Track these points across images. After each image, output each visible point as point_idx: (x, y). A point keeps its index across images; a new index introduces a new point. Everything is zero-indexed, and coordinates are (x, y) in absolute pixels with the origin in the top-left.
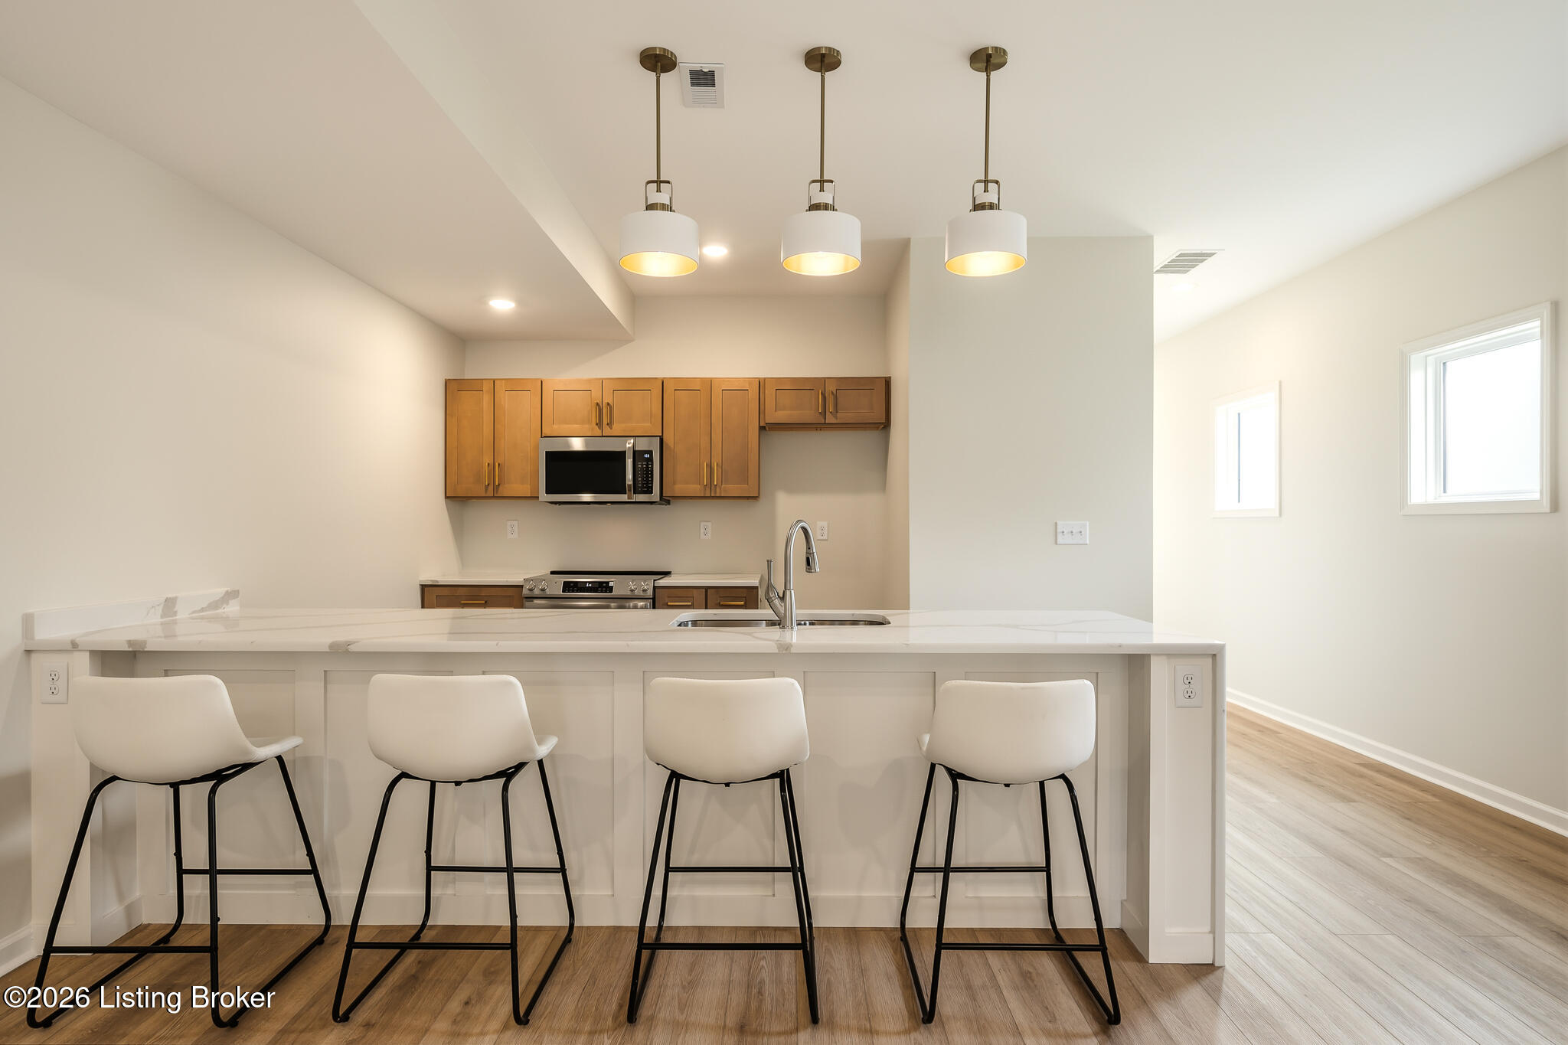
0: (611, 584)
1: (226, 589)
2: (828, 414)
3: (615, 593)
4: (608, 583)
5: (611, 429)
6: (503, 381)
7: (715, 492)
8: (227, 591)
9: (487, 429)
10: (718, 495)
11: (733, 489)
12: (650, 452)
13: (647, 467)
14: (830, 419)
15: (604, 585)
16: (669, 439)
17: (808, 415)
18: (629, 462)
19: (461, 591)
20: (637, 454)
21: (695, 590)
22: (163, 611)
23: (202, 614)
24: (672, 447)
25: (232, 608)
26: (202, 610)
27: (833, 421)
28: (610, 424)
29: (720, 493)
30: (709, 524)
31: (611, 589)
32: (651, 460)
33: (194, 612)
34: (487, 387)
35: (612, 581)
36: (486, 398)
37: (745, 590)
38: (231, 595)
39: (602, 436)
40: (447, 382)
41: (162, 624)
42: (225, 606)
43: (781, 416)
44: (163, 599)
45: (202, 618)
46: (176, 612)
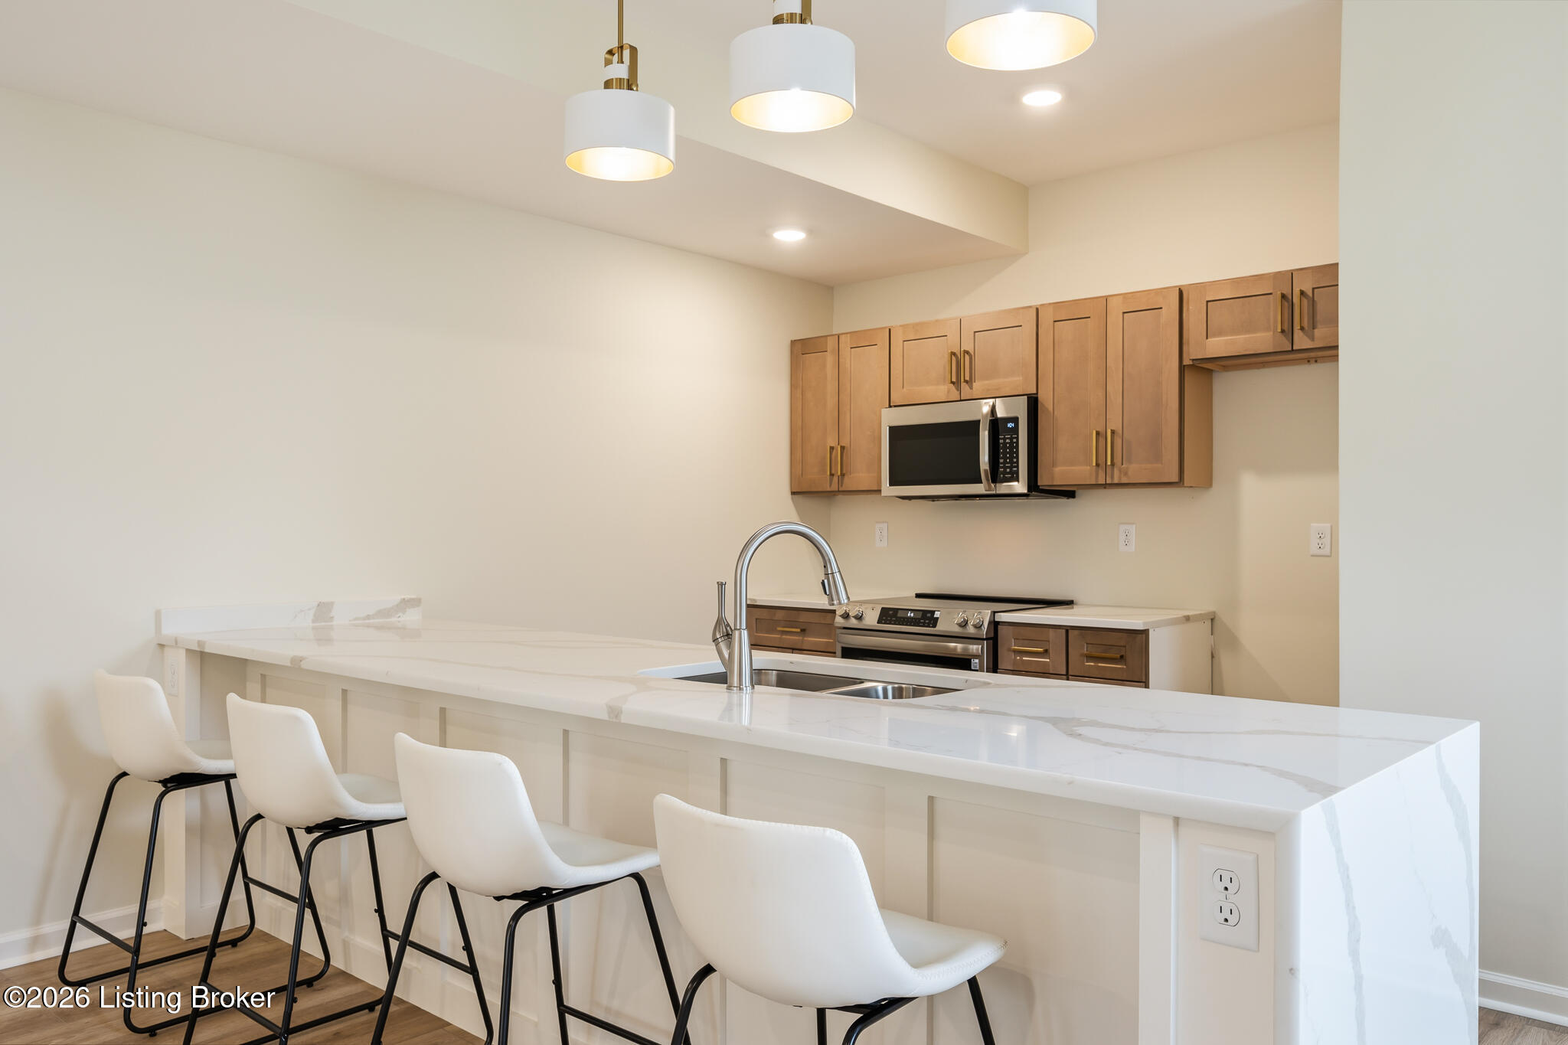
0: (937, 615)
1: (403, 597)
2: (1298, 334)
3: (941, 627)
4: (933, 612)
5: (971, 388)
6: (849, 335)
7: (1112, 477)
8: (404, 599)
9: (831, 402)
10: (1116, 481)
11: (1136, 471)
12: (1015, 420)
13: (1012, 443)
14: (1301, 341)
15: (929, 615)
16: (1045, 398)
17: (1262, 340)
18: (984, 436)
19: (780, 615)
20: (996, 424)
21: (1051, 631)
22: (315, 615)
23: (367, 621)
24: (1051, 409)
25: (411, 618)
26: (368, 617)
27: (1308, 344)
28: (969, 382)
29: (1120, 478)
30: (1133, 529)
31: (934, 622)
32: (1015, 430)
33: (356, 619)
34: (831, 344)
35: (940, 610)
36: (830, 359)
37: (1125, 635)
38: (406, 604)
39: (961, 400)
40: (793, 343)
41: (313, 628)
42: (400, 614)
43: (1218, 346)
44: (316, 604)
45: (369, 626)
46: (332, 617)
